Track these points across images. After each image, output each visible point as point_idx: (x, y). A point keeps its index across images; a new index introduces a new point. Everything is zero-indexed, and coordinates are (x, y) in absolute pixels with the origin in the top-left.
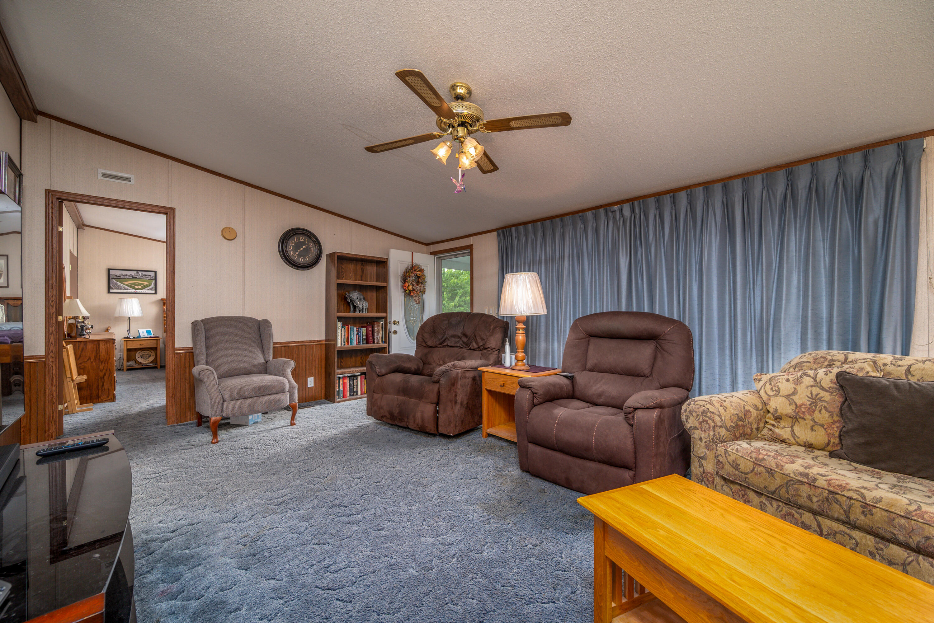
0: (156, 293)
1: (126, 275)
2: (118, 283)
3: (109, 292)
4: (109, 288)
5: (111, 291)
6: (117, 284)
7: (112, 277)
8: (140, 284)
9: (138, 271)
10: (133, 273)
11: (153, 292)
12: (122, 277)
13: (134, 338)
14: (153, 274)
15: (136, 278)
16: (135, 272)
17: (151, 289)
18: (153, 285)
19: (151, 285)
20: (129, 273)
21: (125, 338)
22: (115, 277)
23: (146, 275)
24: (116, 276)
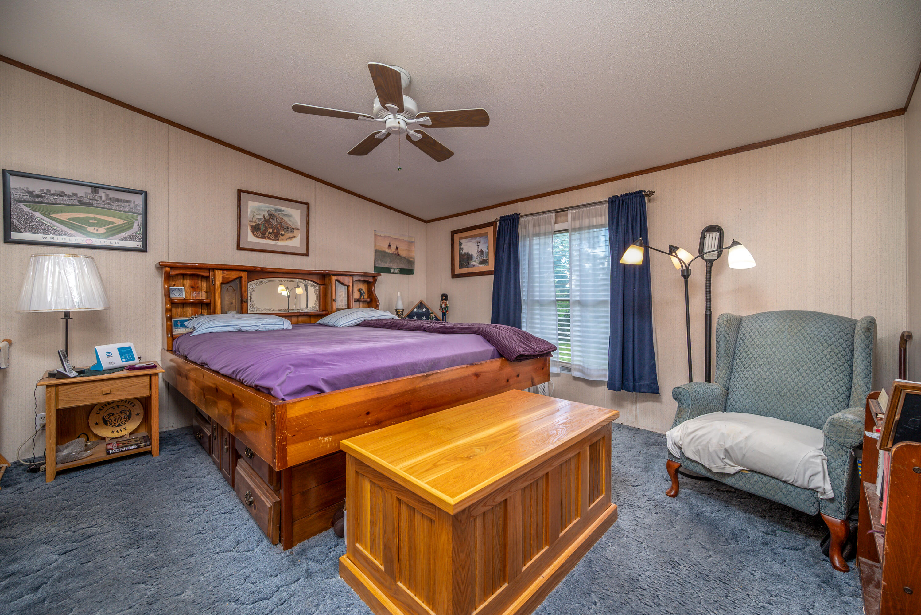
0: (144, 249)
1: (62, 194)
2: (37, 214)
3: (7, 240)
4: (8, 227)
5: (15, 236)
6: (32, 218)
7: (14, 194)
8: (100, 223)
9: (95, 188)
10: (81, 191)
11: (138, 244)
12: (49, 198)
13: (81, 372)
14: (138, 200)
15: (90, 205)
16: (88, 190)
17: (131, 238)
18: (136, 228)
19: (131, 227)
20: (69, 189)
21: (52, 375)
22: (26, 197)
23: (118, 200)
24: (31, 193)
